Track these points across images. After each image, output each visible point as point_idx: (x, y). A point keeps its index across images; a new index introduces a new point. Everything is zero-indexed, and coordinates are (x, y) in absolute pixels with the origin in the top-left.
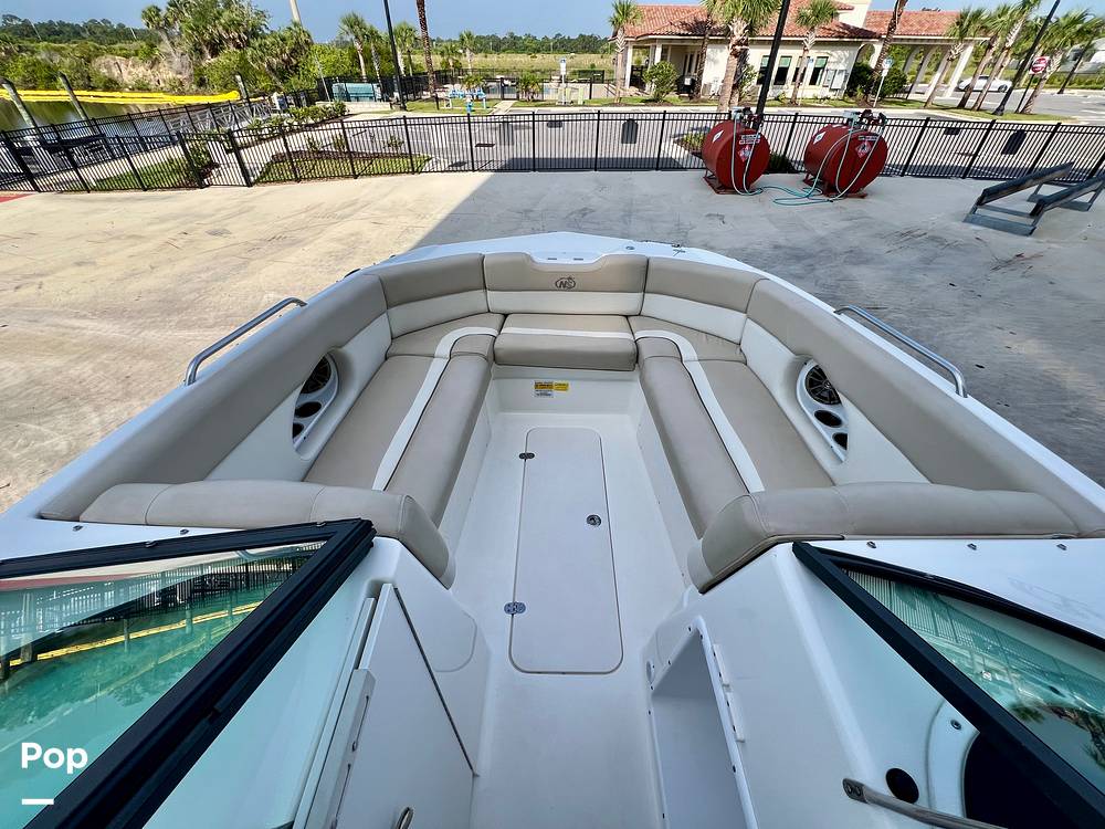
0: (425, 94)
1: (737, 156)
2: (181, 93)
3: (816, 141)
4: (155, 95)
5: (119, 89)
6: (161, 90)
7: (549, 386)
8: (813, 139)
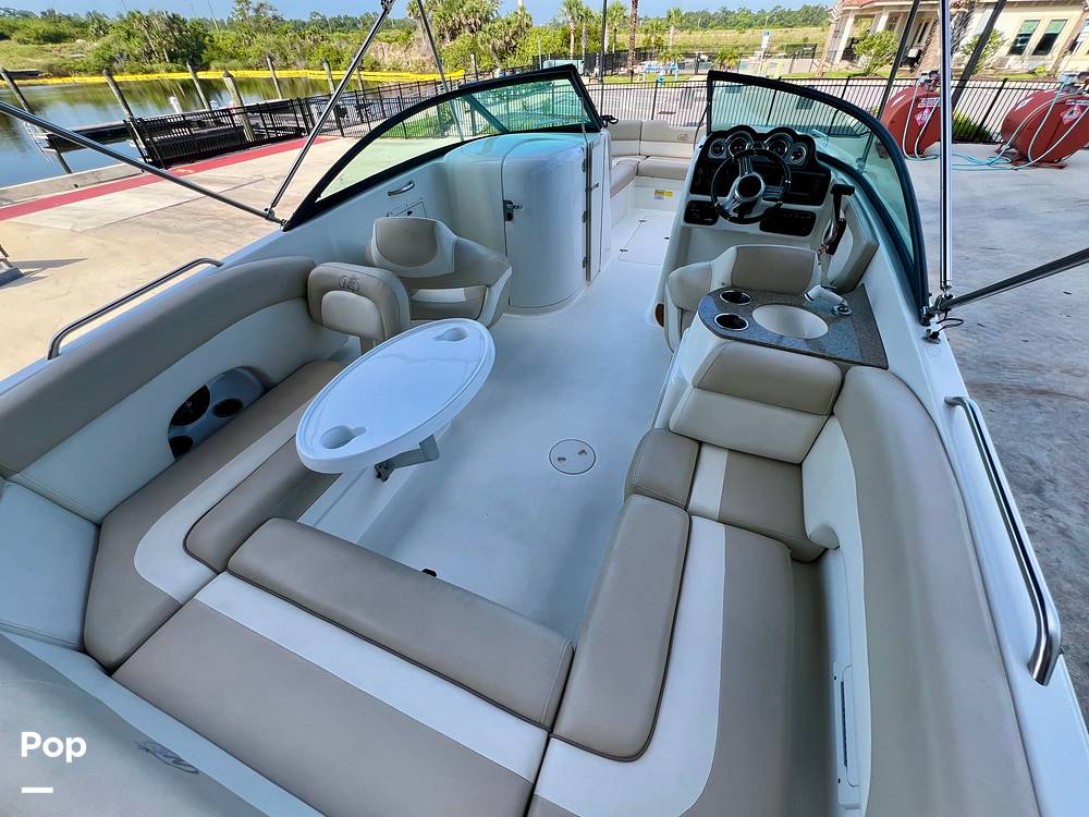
0: (623, 70)
1: (913, 119)
2: (423, 72)
3: (1019, 107)
4: (404, 74)
5: (379, 70)
6: (408, 70)
7: (662, 192)
8: (1017, 105)
